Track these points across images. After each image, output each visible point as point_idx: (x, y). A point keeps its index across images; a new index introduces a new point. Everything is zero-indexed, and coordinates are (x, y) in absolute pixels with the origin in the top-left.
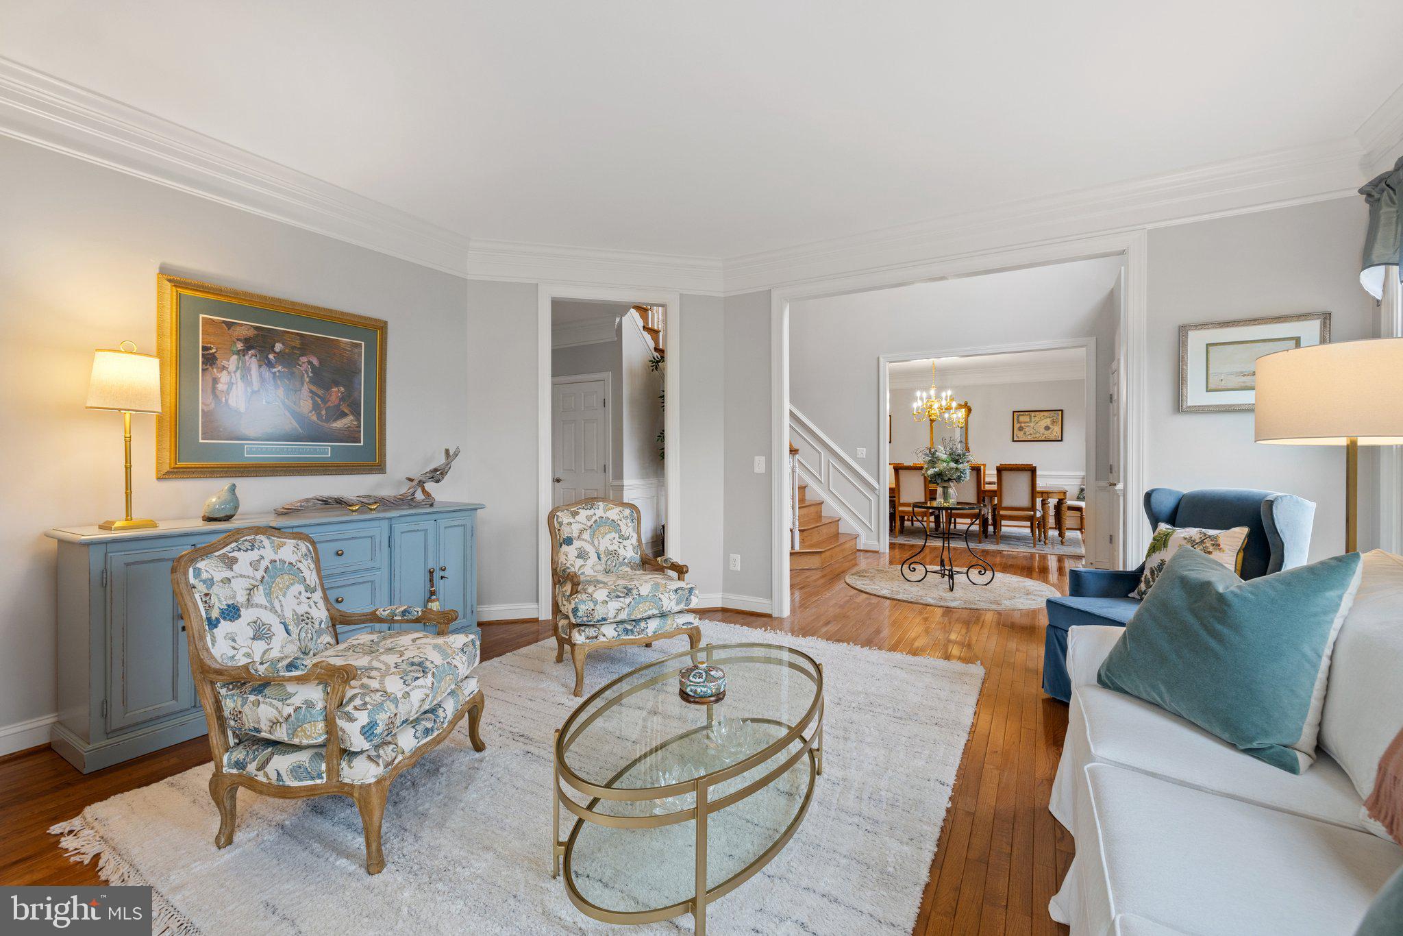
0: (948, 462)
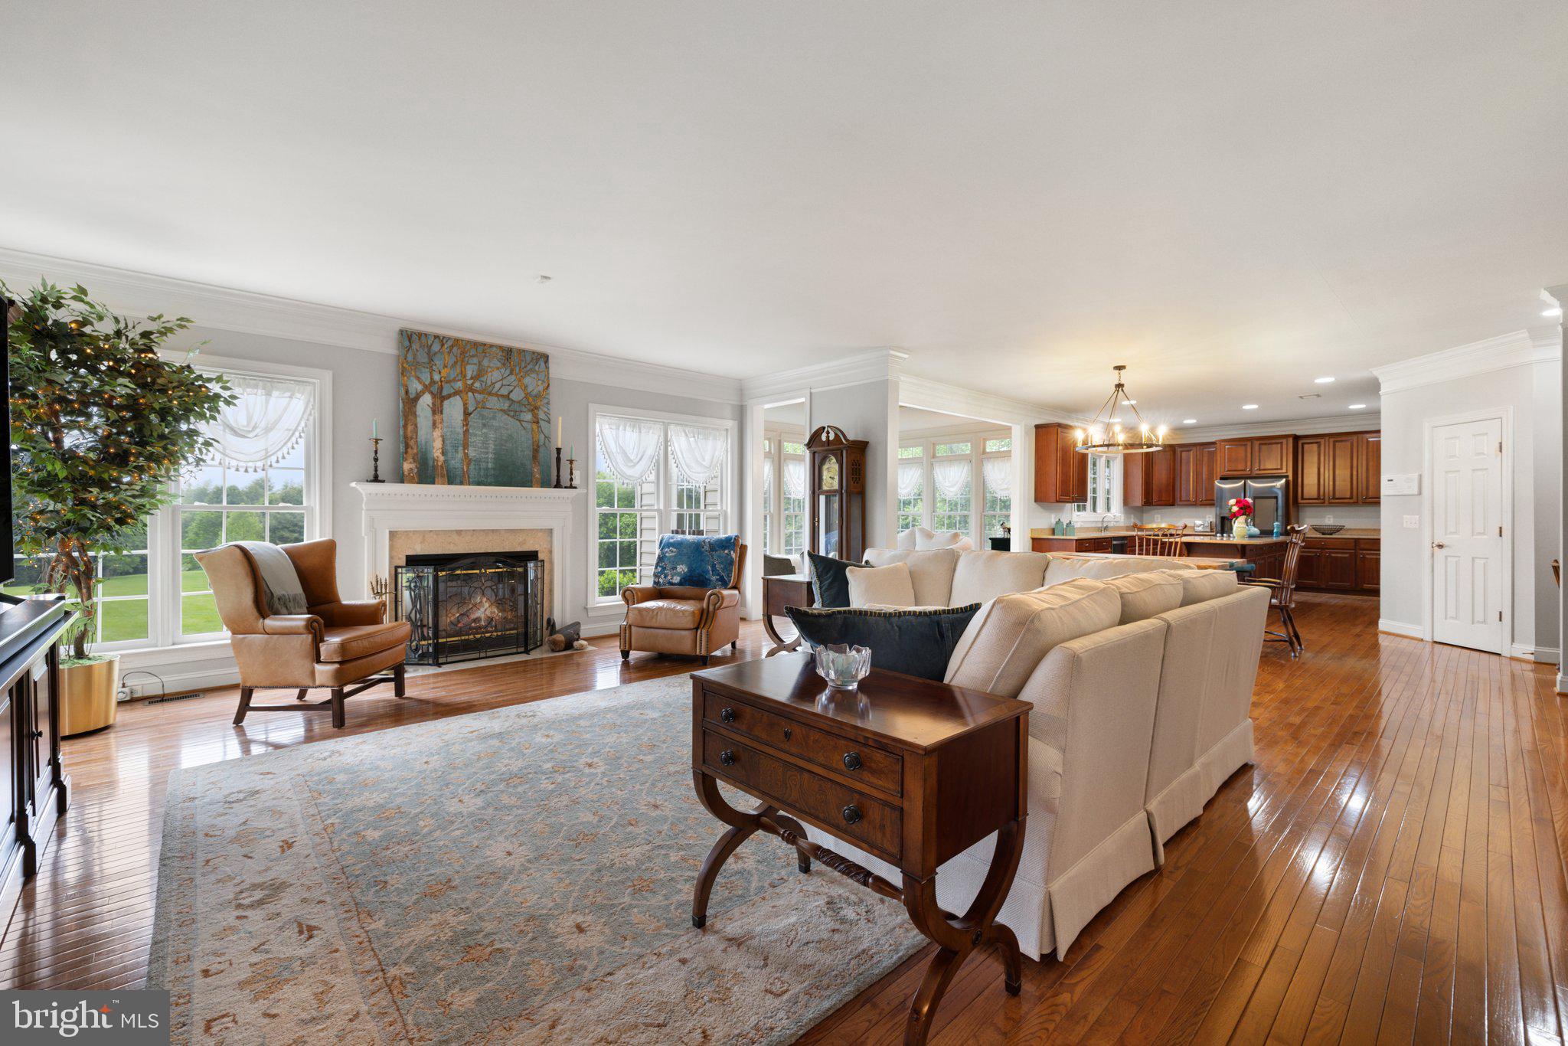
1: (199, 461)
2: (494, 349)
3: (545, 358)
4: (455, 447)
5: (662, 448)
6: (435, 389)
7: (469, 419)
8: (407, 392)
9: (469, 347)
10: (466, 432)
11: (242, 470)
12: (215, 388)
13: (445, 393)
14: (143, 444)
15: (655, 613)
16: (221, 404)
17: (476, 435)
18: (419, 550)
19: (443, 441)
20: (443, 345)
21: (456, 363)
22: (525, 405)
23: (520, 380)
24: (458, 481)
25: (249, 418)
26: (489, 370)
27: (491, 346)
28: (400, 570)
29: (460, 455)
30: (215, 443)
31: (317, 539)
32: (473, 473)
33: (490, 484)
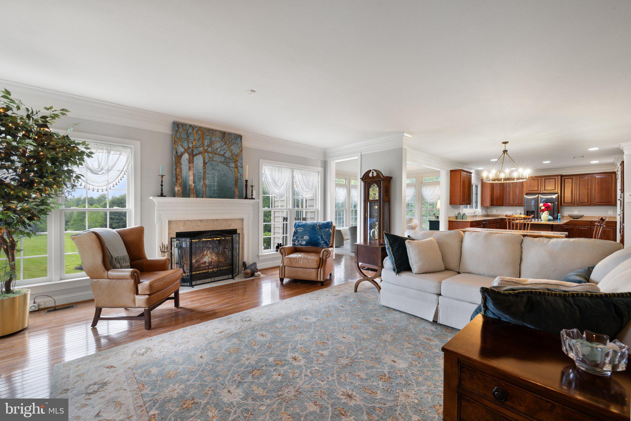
1: (73, 186)
2: (217, 132)
3: (240, 137)
4: (200, 179)
5: (291, 180)
6: (190, 151)
7: (206, 166)
8: (177, 152)
9: (205, 131)
10: (204, 172)
11: (96, 191)
12: (81, 148)
13: (194, 153)
14: (42, 176)
15: (298, 260)
16: (85, 157)
17: (209, 174)
18: (182, 229)
19: (194, 177)
20: (193, 130)
21: (200, 138)
22: (231, 159)
23: (229, 148)
24: (201, 195)
25: (99, 164)
26: (215, 142)
27: (216, 131)
28: (173, 240)
29: (202, 183)
30: (82, 177)
31: (133, 226)
32: (208, 192)
33: (215, 197)
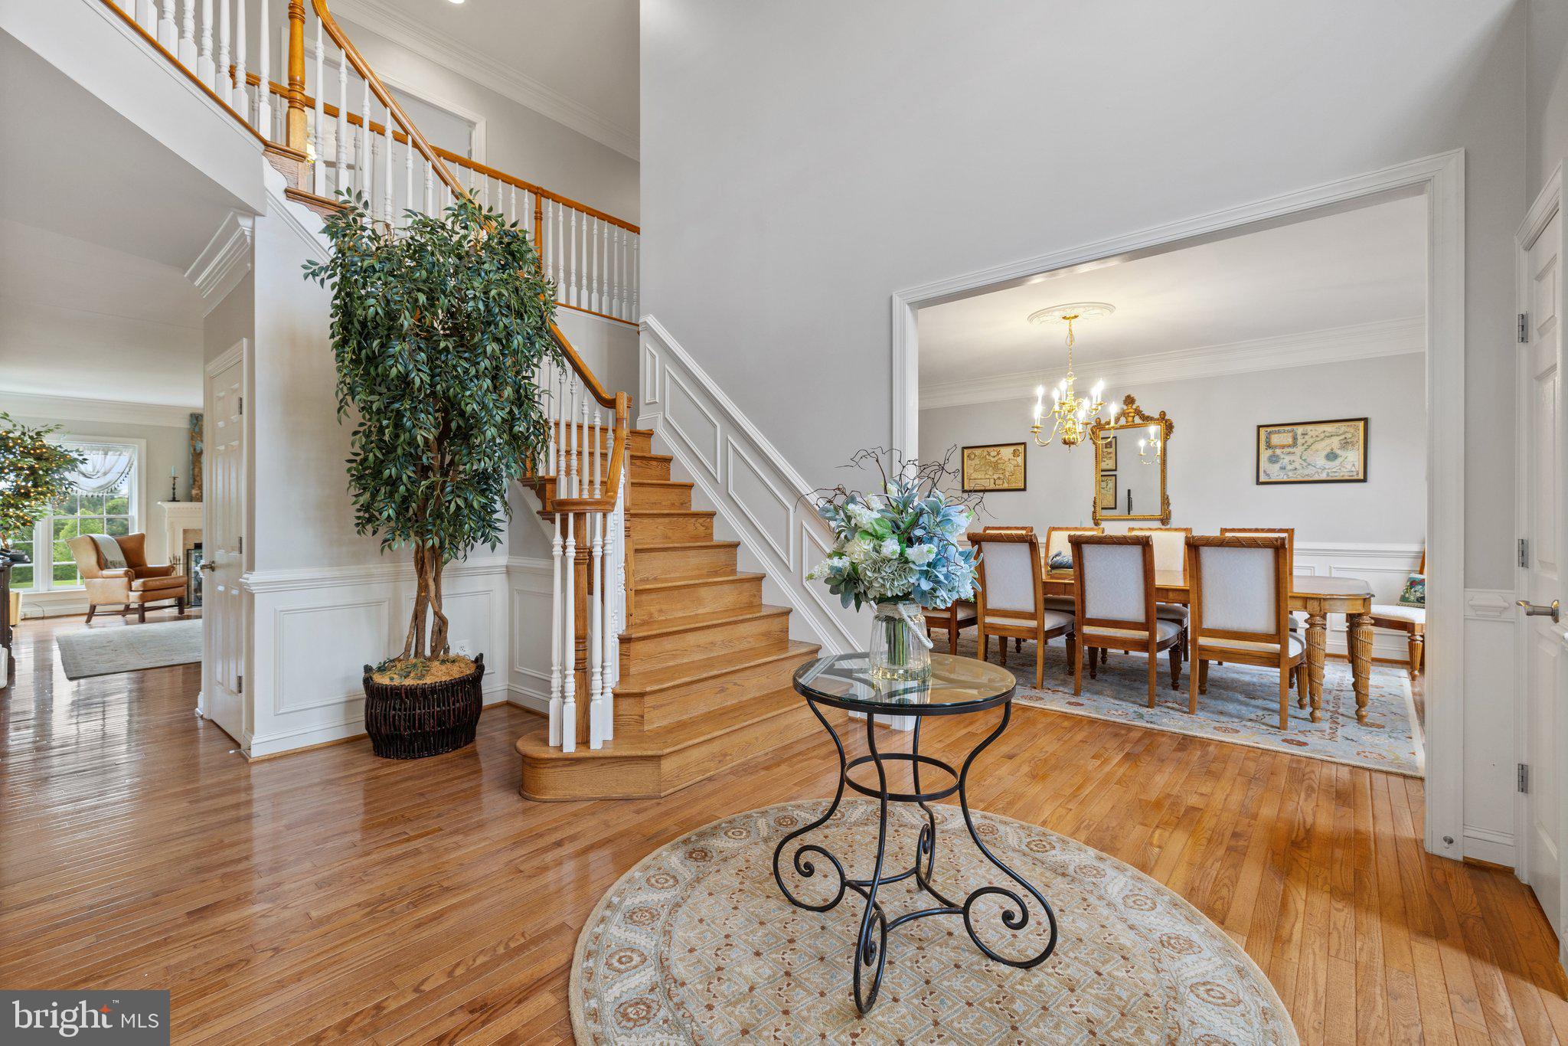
0: (880, 538)
8: (195, 450)
12: (75, 455)
16: (78, 463)
25: (94, 469)
30: (74, 482)
